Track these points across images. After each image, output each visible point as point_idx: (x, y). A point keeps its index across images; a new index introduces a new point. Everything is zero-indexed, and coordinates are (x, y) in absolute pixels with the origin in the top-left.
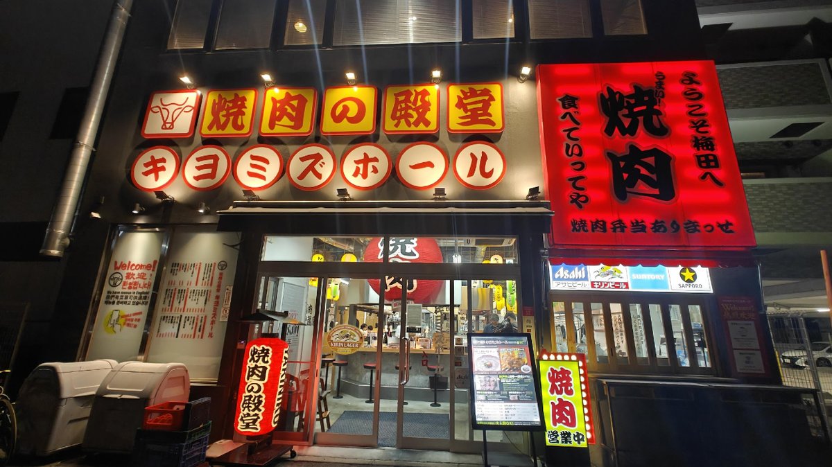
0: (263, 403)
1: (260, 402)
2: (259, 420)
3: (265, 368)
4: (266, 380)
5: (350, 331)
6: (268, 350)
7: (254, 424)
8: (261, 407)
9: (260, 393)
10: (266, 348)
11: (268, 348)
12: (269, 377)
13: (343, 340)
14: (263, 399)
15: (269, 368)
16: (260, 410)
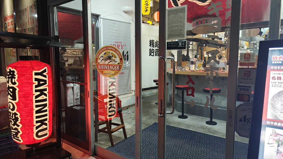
0: (19, 120)
1: (17, 119)
2: (20, 134)
3: (14, 89)
4: (17, 100)
5: (111, 52)
6: (13, 72)
7: (17, 137)
8: (18, 123)
9: (15, 111)
10: (12, 70)
11: (14, 69)
12: (19, 97)
13: (107, 62)
14: (18, 116)
15: (18, 89)
16: (18, 126)
